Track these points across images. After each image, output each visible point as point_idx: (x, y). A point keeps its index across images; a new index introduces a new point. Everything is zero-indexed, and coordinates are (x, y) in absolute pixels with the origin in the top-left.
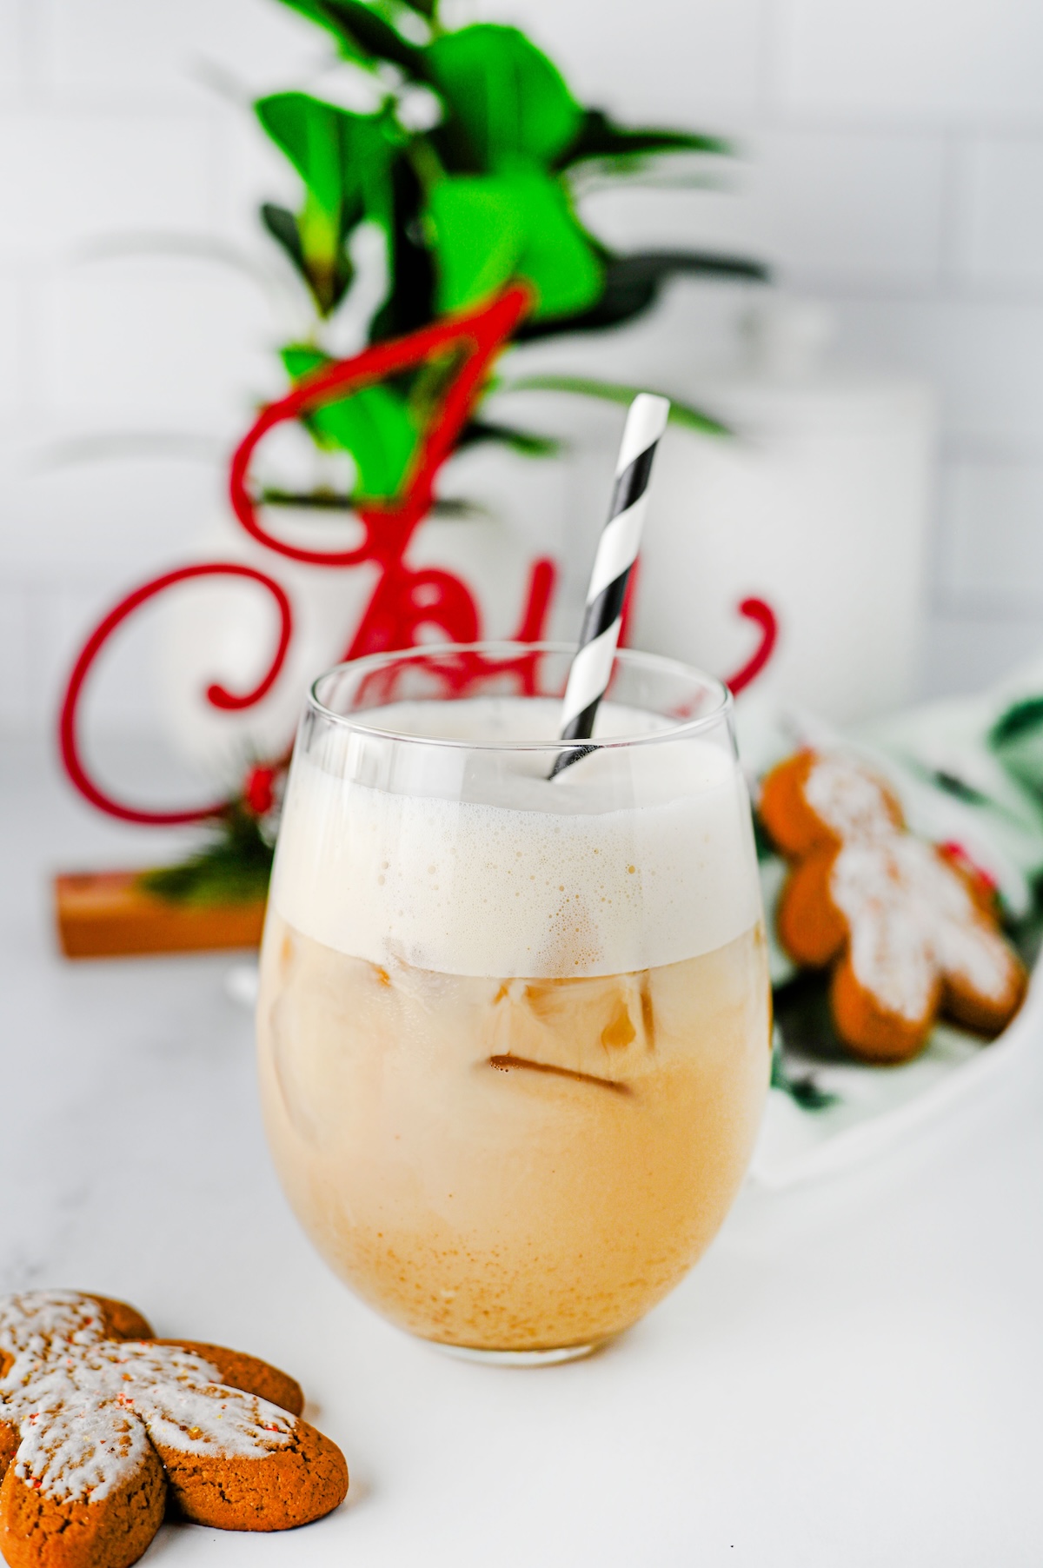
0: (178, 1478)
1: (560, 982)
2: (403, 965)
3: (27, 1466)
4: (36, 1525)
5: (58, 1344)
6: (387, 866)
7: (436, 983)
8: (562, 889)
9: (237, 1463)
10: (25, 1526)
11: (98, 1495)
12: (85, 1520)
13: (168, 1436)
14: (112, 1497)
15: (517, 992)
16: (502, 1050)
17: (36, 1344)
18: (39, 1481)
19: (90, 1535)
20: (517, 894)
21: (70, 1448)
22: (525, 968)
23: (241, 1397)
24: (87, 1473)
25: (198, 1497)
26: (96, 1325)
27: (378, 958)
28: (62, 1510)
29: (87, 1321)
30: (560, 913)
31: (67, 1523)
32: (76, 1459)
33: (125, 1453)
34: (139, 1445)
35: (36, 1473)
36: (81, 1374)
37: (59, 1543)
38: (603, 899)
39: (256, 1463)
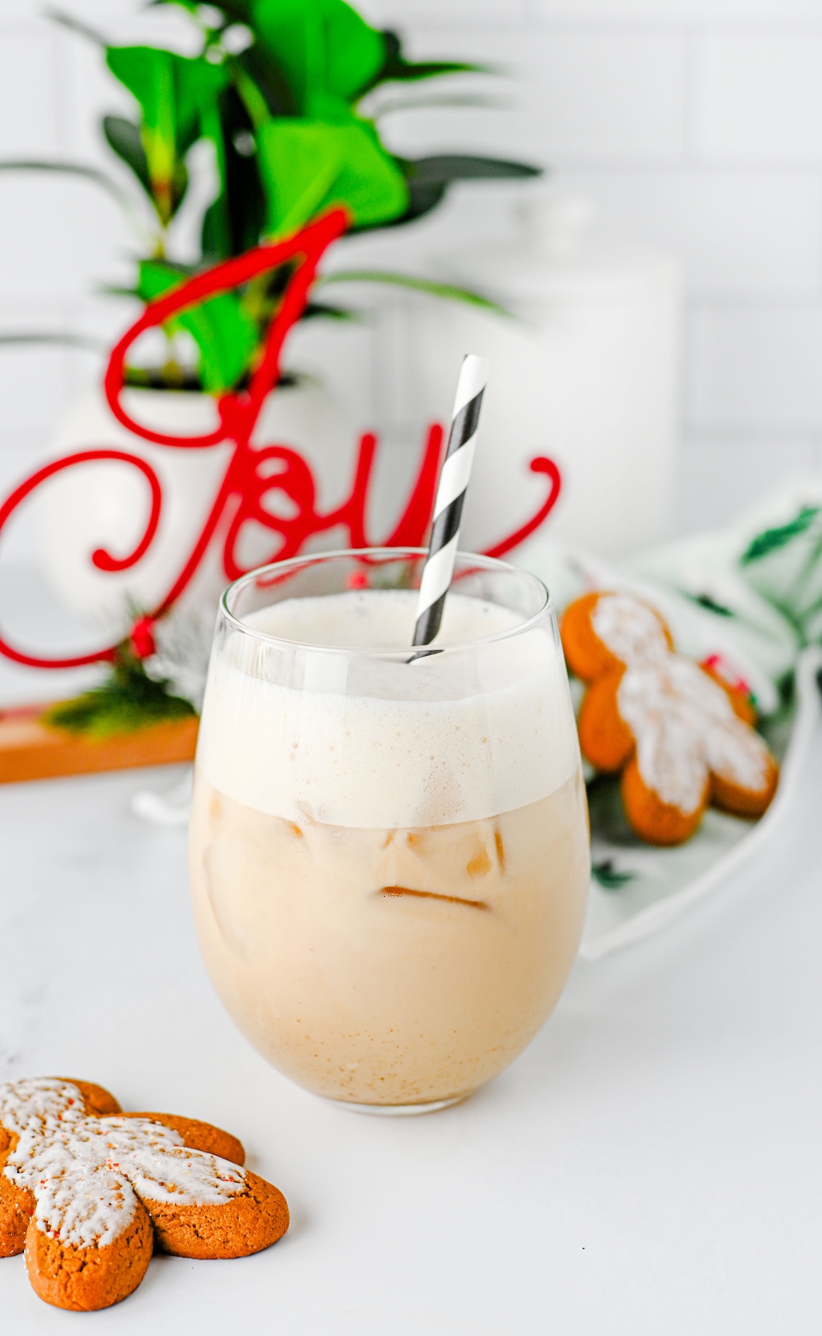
0: (161, 1222)
1: (433, 828)
2: (312, 822)
3: (46, 1222)
4: (60, 1267)
5: (51, 1122)
6: (296, 746)
7: (336, 834)
8: (432, 758)
9: (205, 1209)
10: (52, 1269)
11: (105, 1241)
12: (98, 1261)
13: (150, 1190)
14: (116, 1242)
15: (400, 838)
16: (392, 883)
17: (34, 1123)
18: (57, 1233)
19: (102, 1272)
20: (398, 765)
21: (76, 1206)
22: (406, 821)
23: (201, 1156)
24: (93, 1224)
25: (177, 1236)
26: (78, 1104)
27: (293, 816)
28: (78, 1254)
29: (71, 1102)
30: (432, 777)
31: (84, 1264)
32: (84, 1213)
33: (120, 1207)
34: (130, 1200)
35: (54, 1227)
36: (74, 1145)
37: (79, 1279)
38: (464, 765)
39: (220, 1208)
